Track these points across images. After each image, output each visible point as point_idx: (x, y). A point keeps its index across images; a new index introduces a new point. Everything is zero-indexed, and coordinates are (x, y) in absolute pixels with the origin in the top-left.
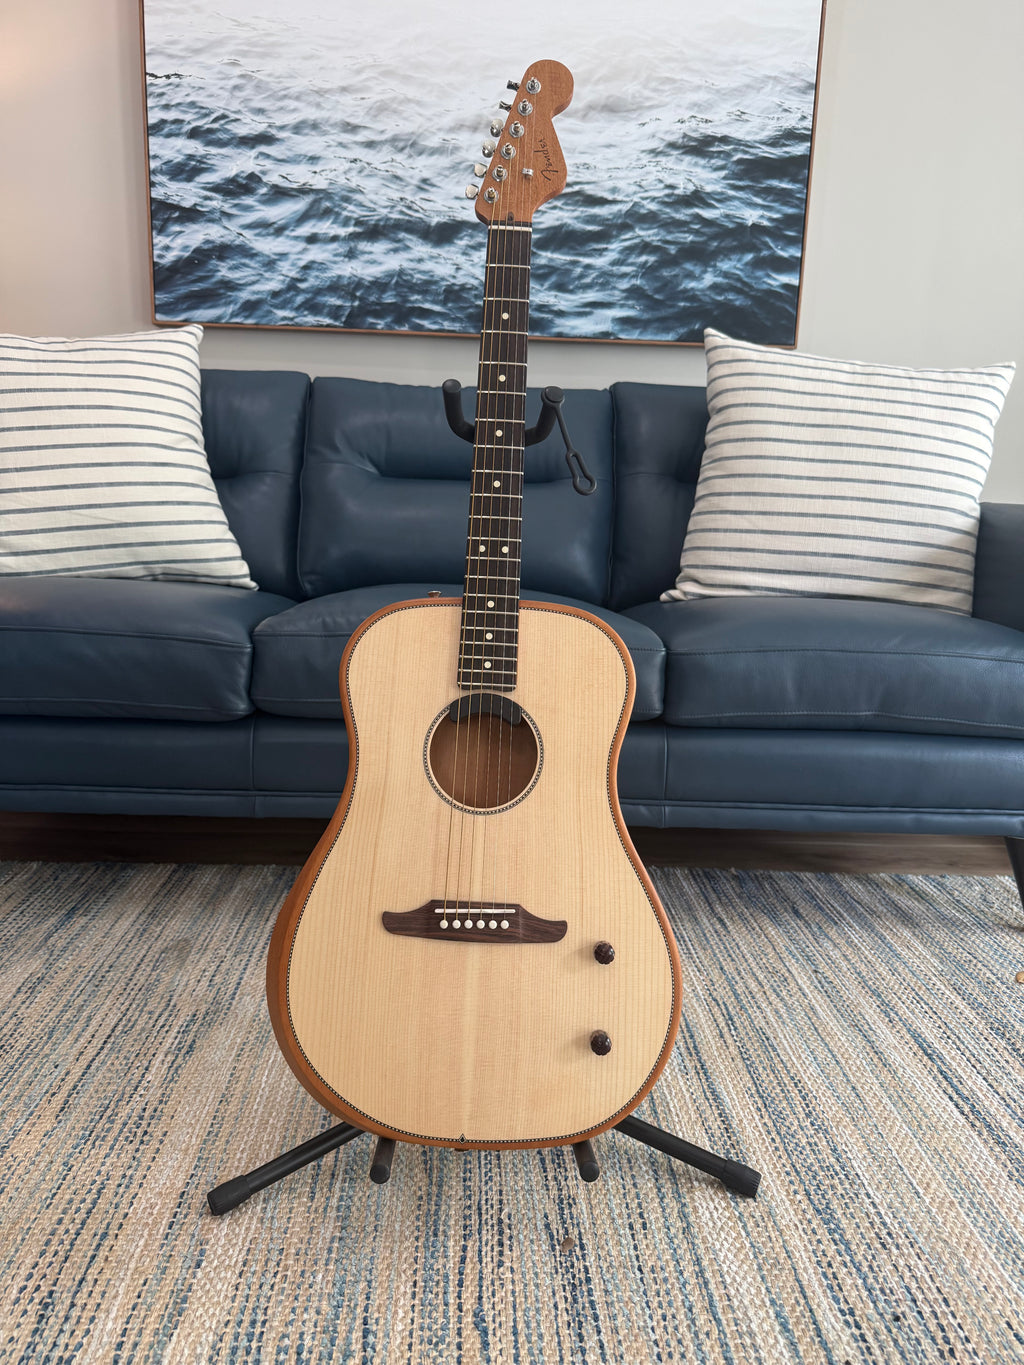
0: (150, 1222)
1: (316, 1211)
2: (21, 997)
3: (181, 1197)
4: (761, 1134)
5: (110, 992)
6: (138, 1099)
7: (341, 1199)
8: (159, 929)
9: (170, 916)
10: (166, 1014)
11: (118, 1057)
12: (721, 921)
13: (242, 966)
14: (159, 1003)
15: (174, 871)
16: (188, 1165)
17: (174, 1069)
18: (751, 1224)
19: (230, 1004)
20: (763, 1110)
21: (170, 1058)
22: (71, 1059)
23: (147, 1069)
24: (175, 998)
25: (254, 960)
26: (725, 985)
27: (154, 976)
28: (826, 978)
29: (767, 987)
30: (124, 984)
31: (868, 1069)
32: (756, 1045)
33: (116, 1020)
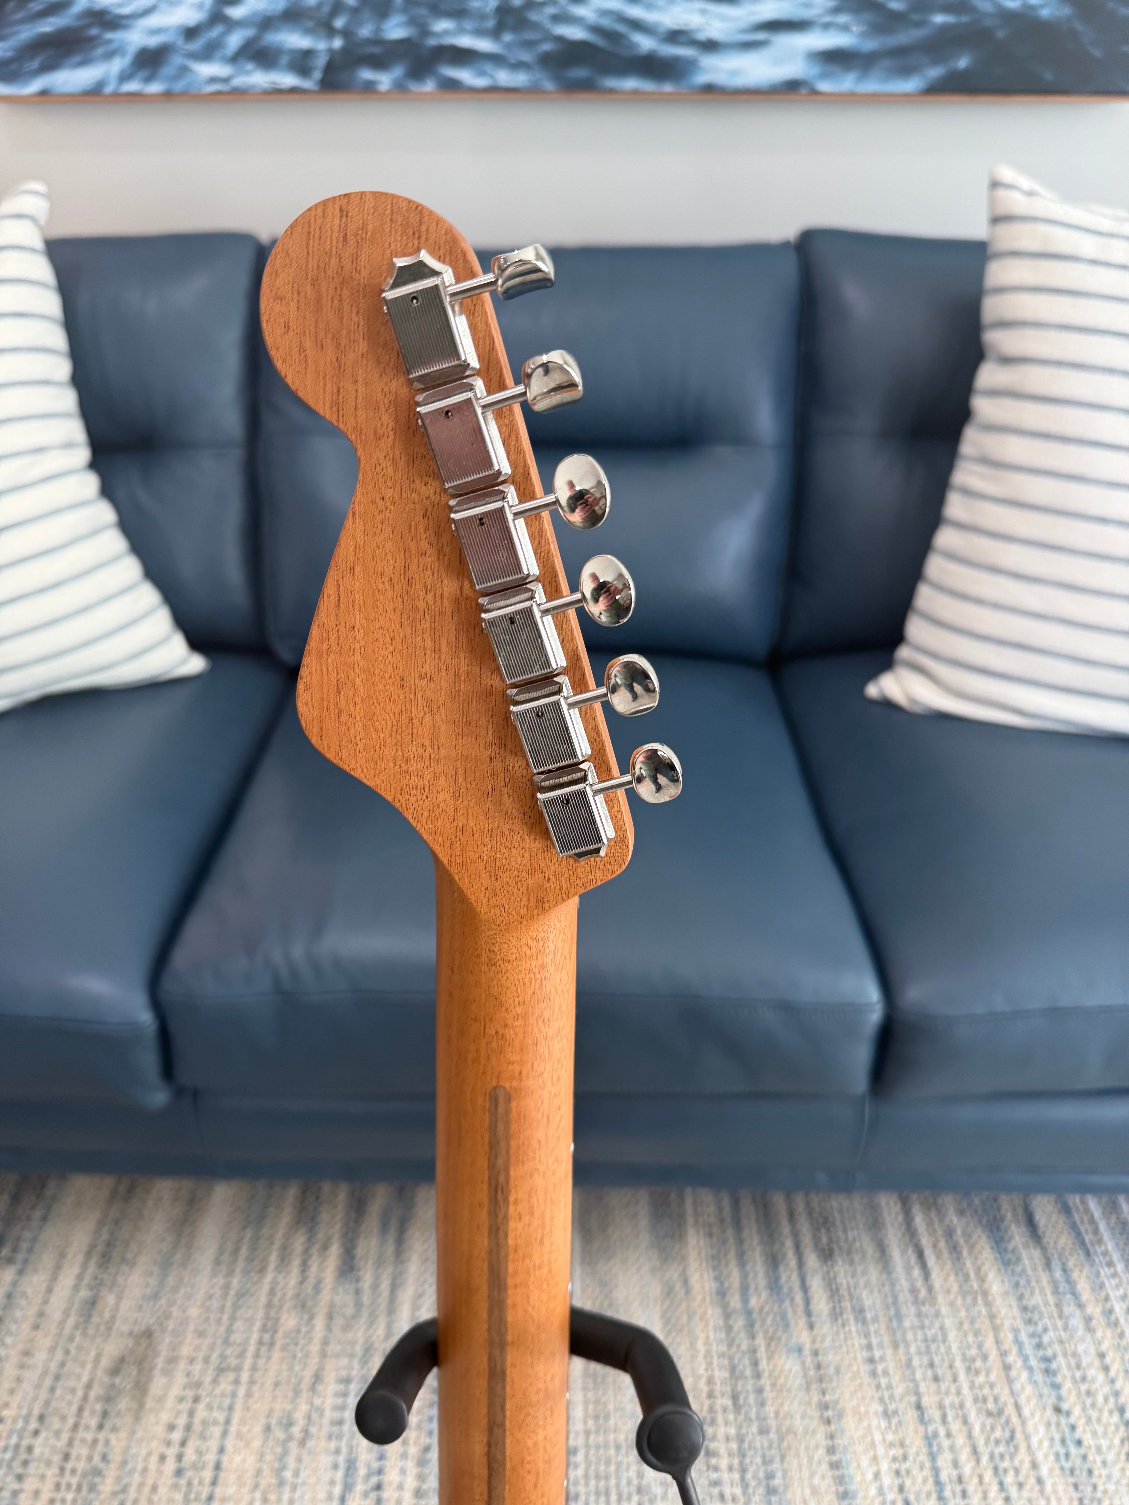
5: (38, 1492)
8: (112, 1299)
9: (130, 1258)
12: (921, 1256)
13: (222, 1416)
25: (242, 1392)
26: (923, 1457)
27: (100, 1447)
28: (1073, 1428)
29: (985, 1459)
30: (56, 1471)
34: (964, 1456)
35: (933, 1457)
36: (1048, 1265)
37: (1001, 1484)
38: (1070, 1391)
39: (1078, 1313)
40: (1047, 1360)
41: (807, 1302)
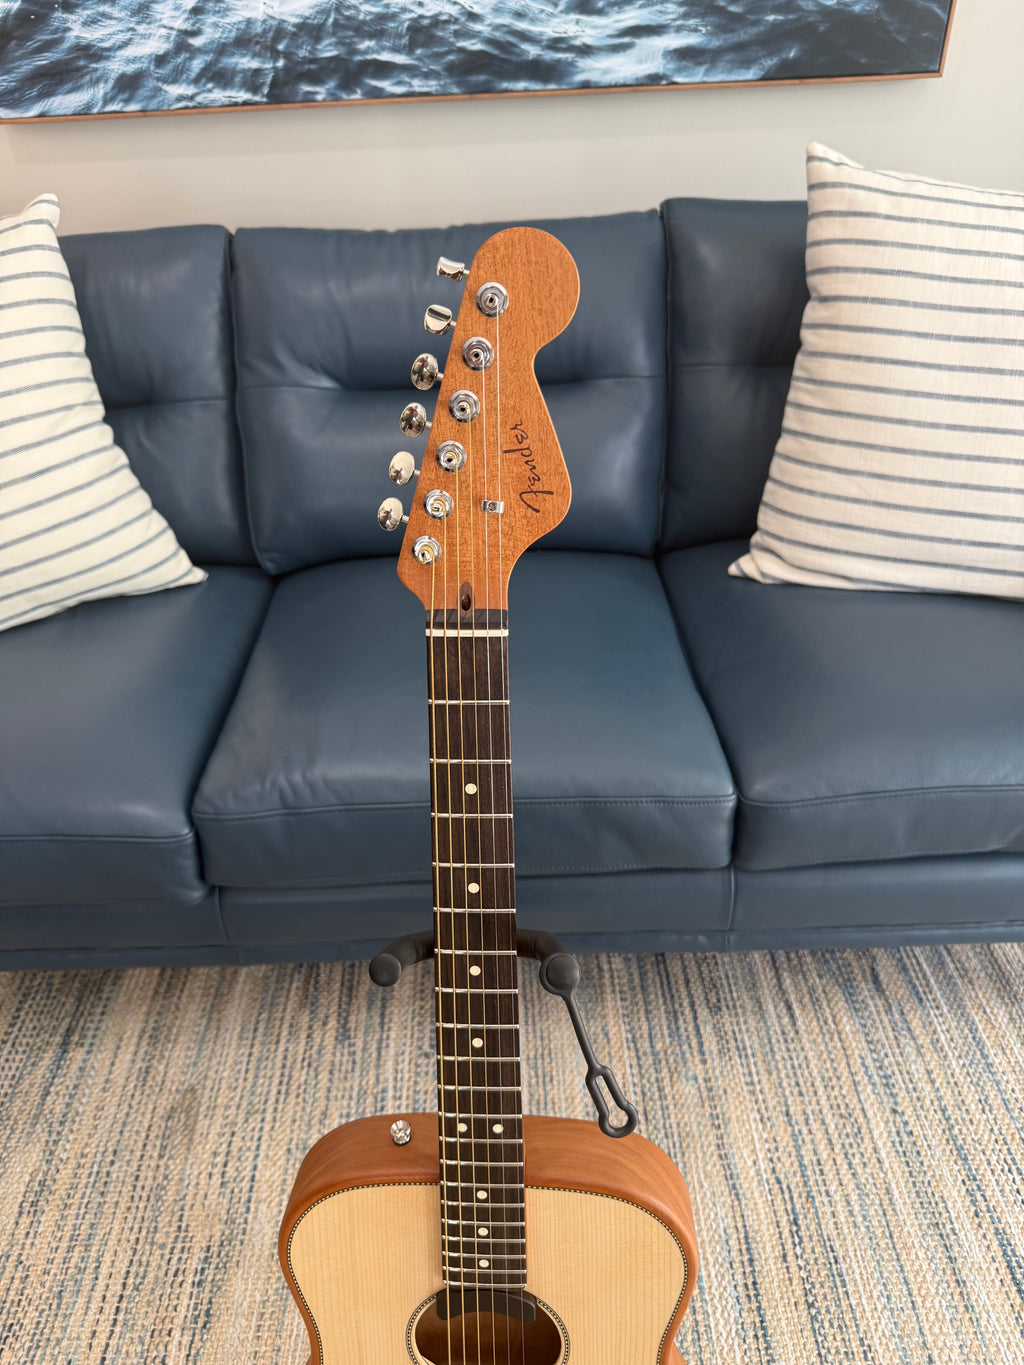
2: (25, 1220)
5: (117, 1203)
8: (161, 1068)
9: (172, 1038)
10: (179, 1246)
11: (132, 1339)
13: (255, 1144)
14: (170, 1224)
19: (246, 1222)
21: (186, 1339)
22: (84, 1344)
24: (186, 1214)
25: (267, 1127)
26: (790, 1148)
27: (162, 1169)
28: (906, 1123)
29: (838, 1148)
30: (131, 1188)
31: (948, 1317)
32: (823, 1273)
33: (126, 1263)
34: (822, 1146)
35: (798, 1148)
36: (889, 1010)
37: (850, 1164)
38: (904, 1098)
39: (912, 1043)
40: (886, 1077)
41: (701, 1044)
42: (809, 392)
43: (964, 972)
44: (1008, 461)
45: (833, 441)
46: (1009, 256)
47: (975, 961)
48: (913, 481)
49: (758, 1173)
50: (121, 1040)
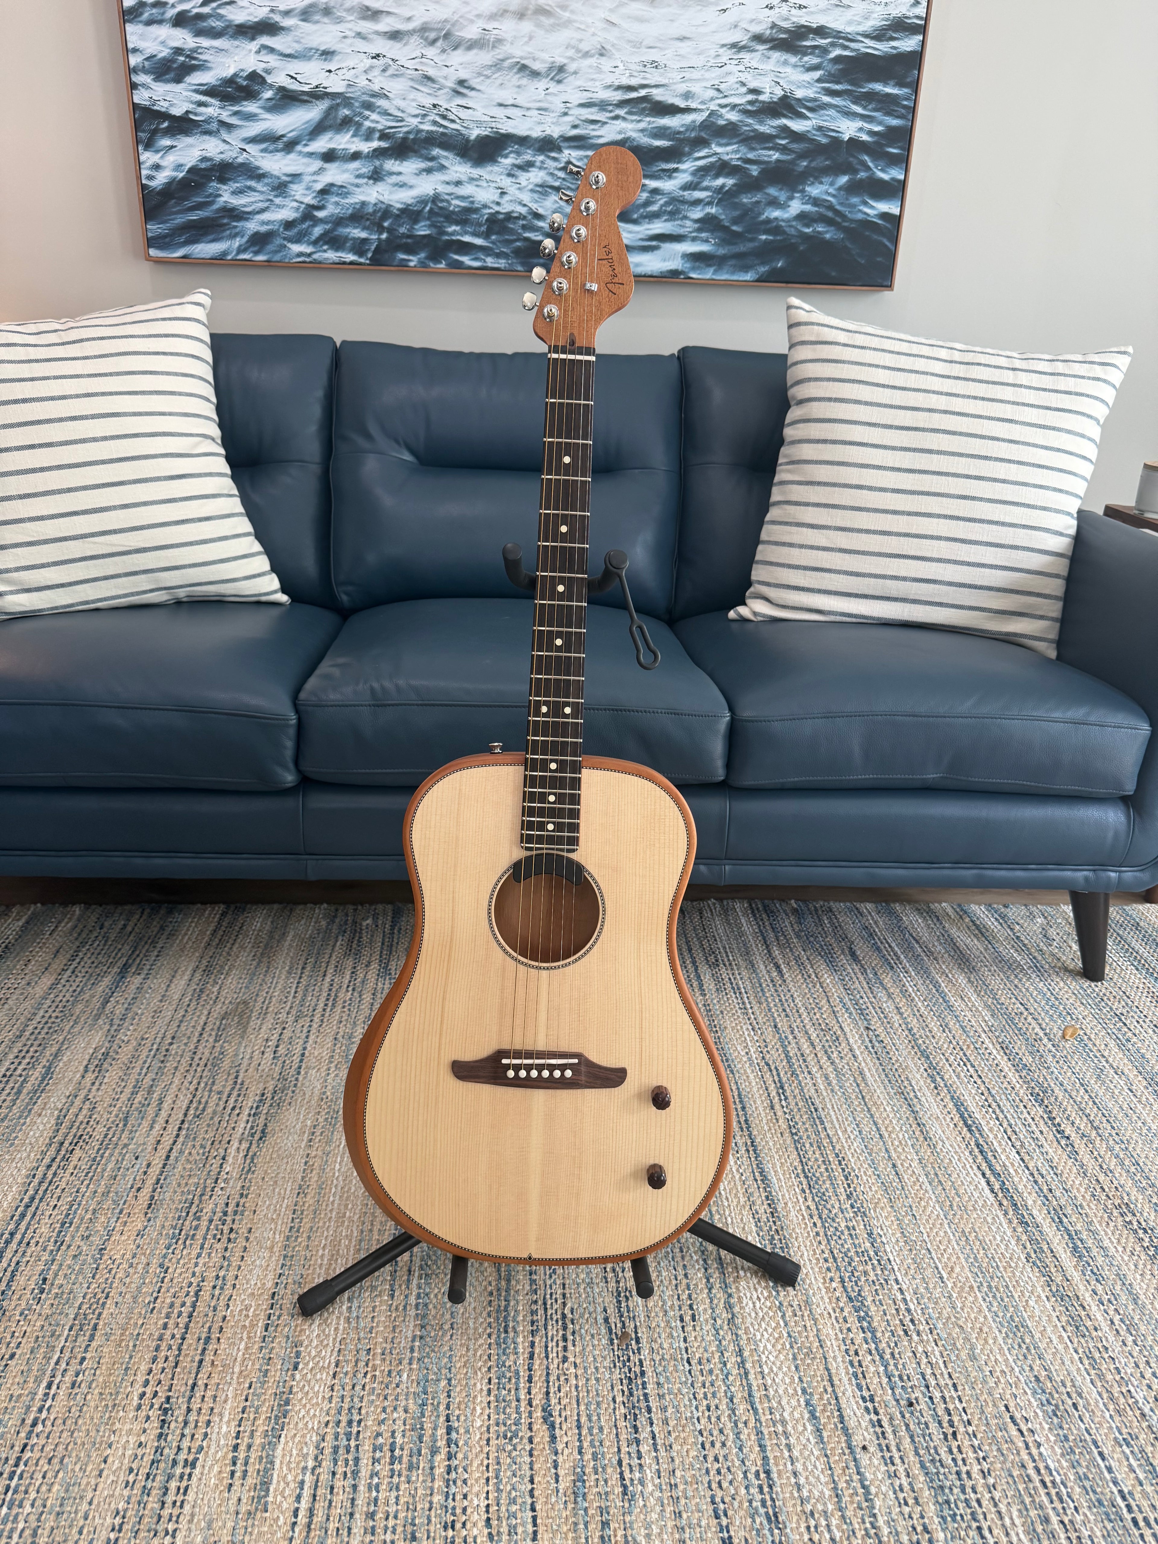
0: (247, 1324)
1: (397, 1309)
2: (90, 1077)
3: (273, 1298)
4: (804, 1219)
5: (176, 1068)
6: (220, 1192)
7: (418, 1296)
8: (215, 989)
9: (225, 972)
10: (235, 1093)
11: (194, 1146)
12: (778, 967)
13: (304, 1035)
14: (226, 1080)
15: (224, 914)
16: (275, 1263)
17: (250, 1158)
18: (789, 1313)
19: (297, 1079)
20: (808, 1191)
21: (245, 1145)
22: (150, 1148)
23: (224, 1159)
24: (241, 1075)
25: (315, 1025)
26: (778, 1046)
27: (218, 1048)
28: (877, 1036)
29: (819, 1048)
30: (189, 1059)
31: (909, 1143)
32: (805, 1117)
33: (186, 1102)
34: (806, 1047)
35: (784, 1047)
36: (864, 972)
38: (876, 1022)
39: (884, 991)
40: (861, 1010)
41: (701, 986)
42: (789, 471)
43: (930, 953)
44: (939, 516)
45: (807, 504)
46: (933, 374)
47: (939, 948)
48: (868, 531)
49: (750, 1059)
50: (176, 972)
